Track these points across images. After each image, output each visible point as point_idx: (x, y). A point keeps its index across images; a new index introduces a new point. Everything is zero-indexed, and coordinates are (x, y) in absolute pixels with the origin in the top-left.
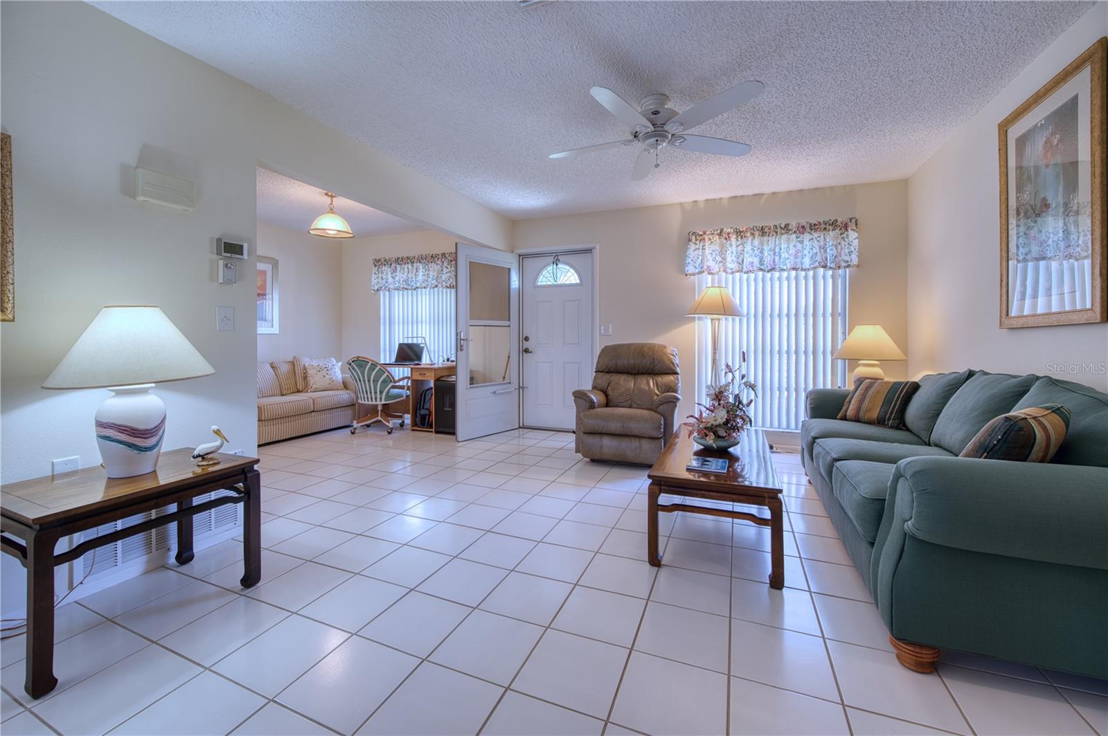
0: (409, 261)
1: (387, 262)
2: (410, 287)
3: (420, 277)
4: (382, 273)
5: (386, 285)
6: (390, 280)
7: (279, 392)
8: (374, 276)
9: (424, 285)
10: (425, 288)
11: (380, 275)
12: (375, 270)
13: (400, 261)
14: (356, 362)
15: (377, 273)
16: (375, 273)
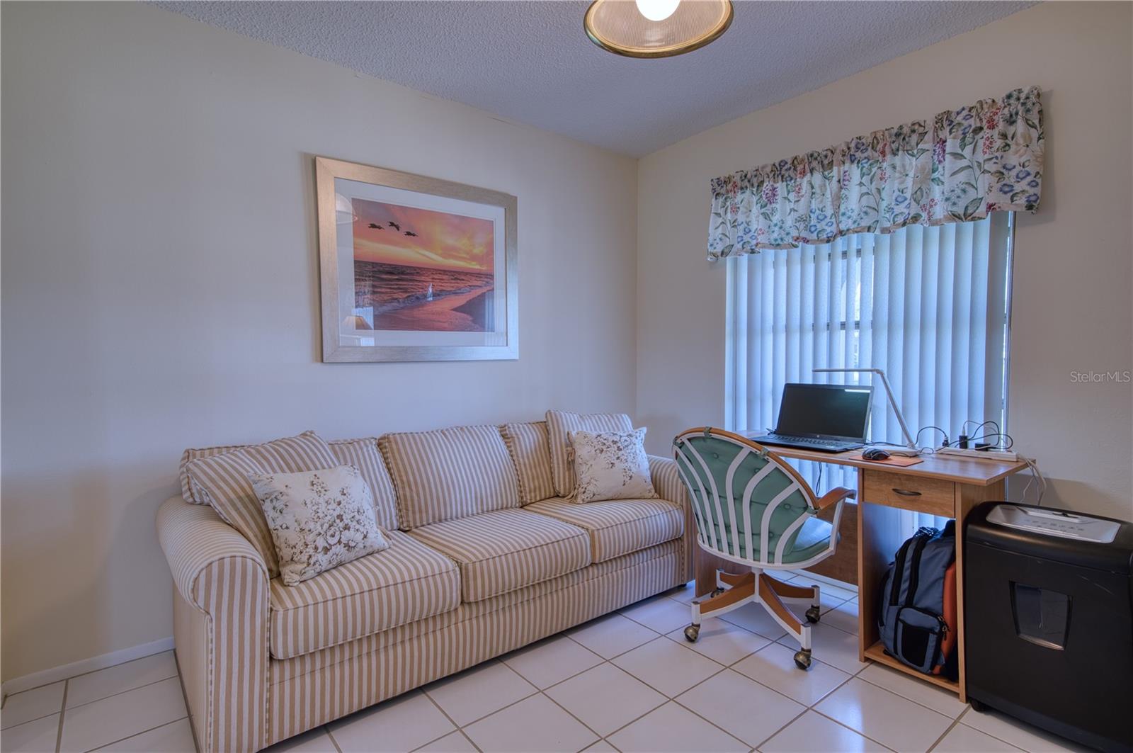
0: (815, 164)
1: (750, 181)
2: (814, 236)
3: (853, 201)
4: (735, 210)
5: (746, 238)
6: (757, 223)
7: (515, 499)
8: (713, 221)
9: (864, 223)
10: (869, 229)
11: (729, 215)
12: (716, 204)
13: (786, 170)
14: (696, 443)
15: (721, 211)
16: (718, 214)
